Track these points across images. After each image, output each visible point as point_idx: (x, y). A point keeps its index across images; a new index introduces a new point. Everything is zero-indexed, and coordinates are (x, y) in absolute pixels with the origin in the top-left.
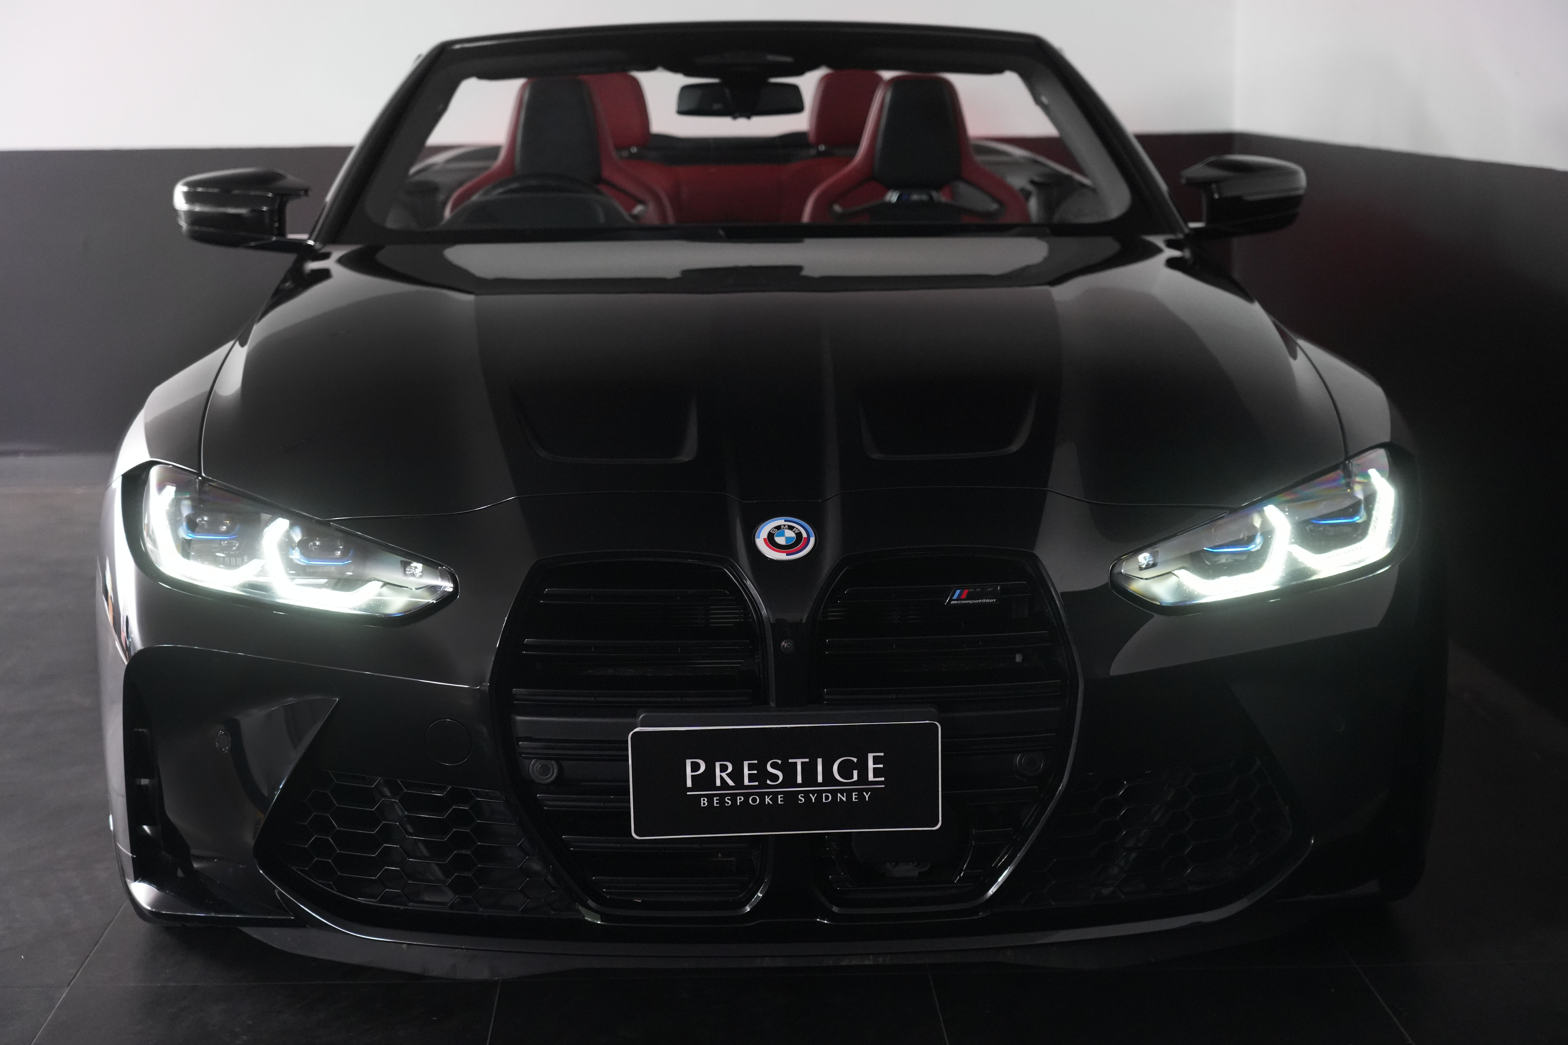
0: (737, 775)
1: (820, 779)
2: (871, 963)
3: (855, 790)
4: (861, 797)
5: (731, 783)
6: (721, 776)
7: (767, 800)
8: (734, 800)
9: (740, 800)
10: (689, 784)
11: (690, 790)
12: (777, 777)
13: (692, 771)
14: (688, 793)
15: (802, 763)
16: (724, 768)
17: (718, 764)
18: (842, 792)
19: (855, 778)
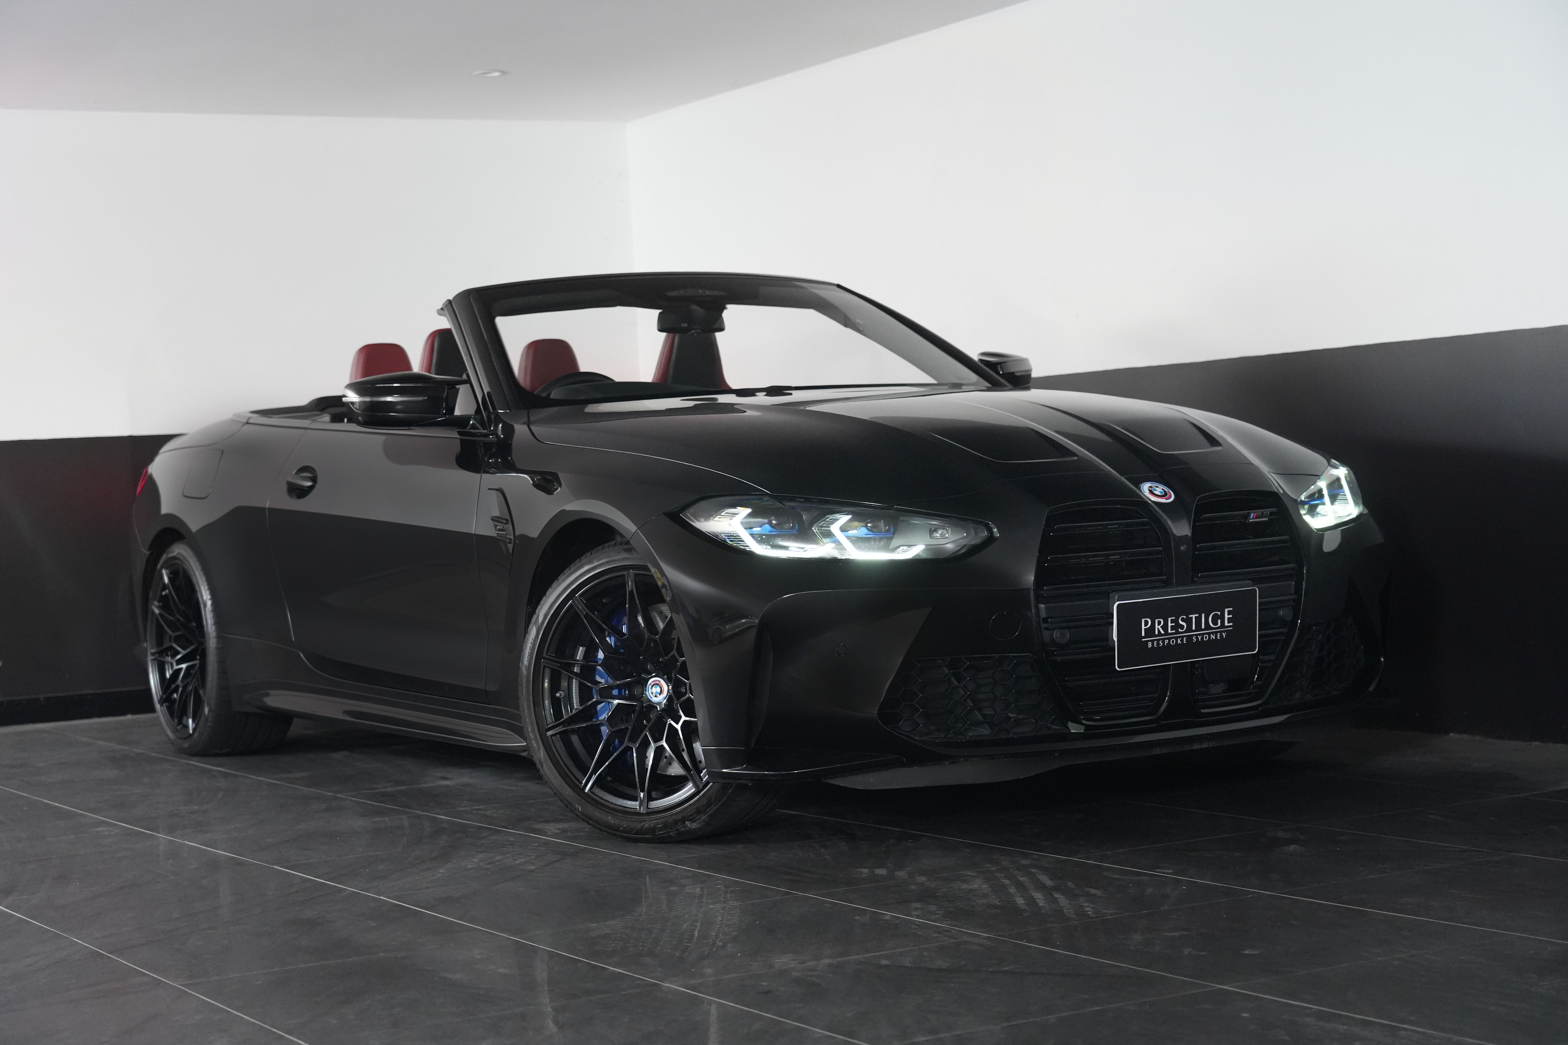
0: (1165, 627)
1: (1203, 627)
2: (1206, 746)
3: (1218, 632)
4: (1221, 636)
5: (1162, 632)
6: (1158, 628)
7: (1179, 641)
8: (1163, 642)
9: (1166, 642)
10: (1143, 634)
11: (1144, 637)
12: (1183, 626)
13: (1145, 626)
14: (1143, 640)
15: (1195, 617)
16: (1159, 623)
17: (1157, 621)
18: (1212, 633)
19: (1219, 624)
